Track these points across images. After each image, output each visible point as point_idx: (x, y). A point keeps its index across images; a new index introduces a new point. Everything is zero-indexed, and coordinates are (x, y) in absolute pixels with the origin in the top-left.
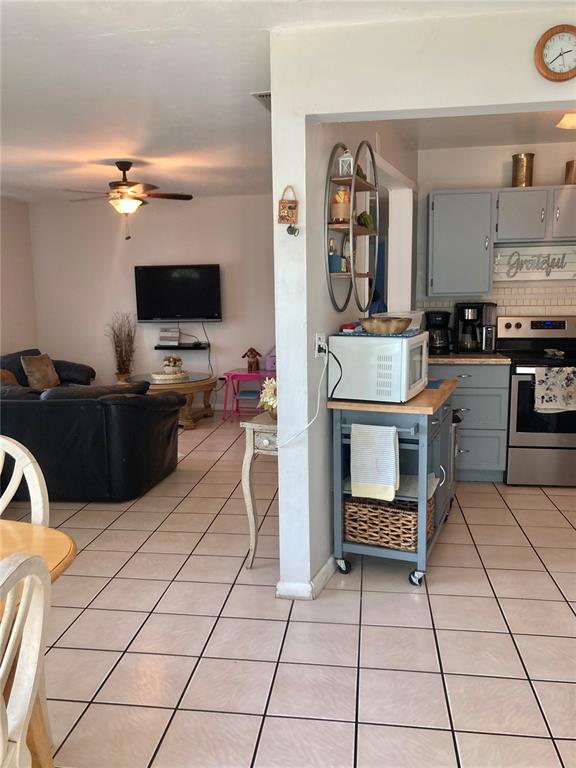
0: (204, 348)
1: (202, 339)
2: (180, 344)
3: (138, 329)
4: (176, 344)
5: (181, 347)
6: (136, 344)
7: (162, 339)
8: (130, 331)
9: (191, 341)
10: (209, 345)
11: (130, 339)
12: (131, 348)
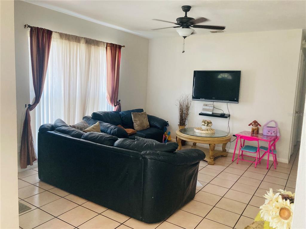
0: (226, 117)
1: (226, 112)
2: (213, 113)
3: (192, 103)
4: (211, 113)
5: (213, 115)
6: (190, 111)
7: (204, 109)
8: (188, 104)
9: (220, 112)
10: (229, 116)
11: (188, 108)
12: (187, 113)
